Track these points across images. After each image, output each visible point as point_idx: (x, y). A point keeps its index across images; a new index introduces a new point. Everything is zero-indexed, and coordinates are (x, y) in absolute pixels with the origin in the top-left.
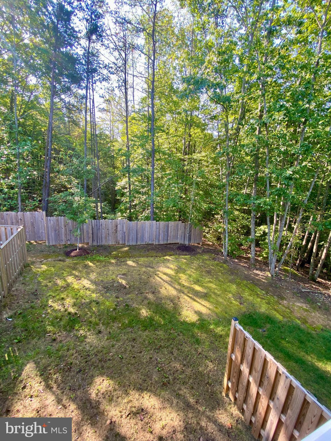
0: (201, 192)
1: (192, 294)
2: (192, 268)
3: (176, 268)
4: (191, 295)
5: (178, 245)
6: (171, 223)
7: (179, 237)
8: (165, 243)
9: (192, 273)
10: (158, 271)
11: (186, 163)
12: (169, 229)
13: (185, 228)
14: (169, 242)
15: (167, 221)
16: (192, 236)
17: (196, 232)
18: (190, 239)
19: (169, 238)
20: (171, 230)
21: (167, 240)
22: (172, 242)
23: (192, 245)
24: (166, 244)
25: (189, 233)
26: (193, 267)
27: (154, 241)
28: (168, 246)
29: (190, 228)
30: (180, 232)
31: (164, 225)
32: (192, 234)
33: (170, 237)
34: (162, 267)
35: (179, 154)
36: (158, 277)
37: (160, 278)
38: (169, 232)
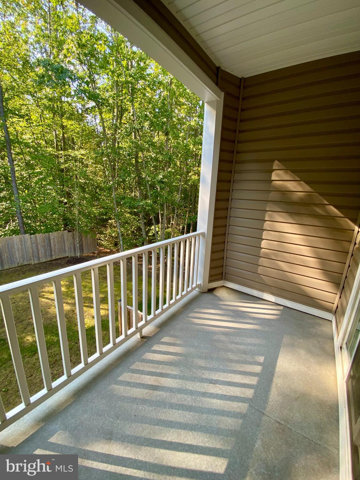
0: (87, 196)
1: (88, 303)
2: (87, 279)
3: (67, 283)
4: (87, 305)
5: (67, 259)
6: (54, 235)
7: (67, 249)
8: (49, 259)
9: (87, 284)
10: (43, 292)
11: (62, 161)
12: (52, 242)
13: (73, 238)
14: (54, 258)
15: (46, 232)
16: (84, 246)
17: (88, 240)
18: (82, 250)
19: (53, 253)
20: (54, 241)
21: (51, 256)
22: (57, 257)
23: (85, 256)
24: (50, 261)
25: (79, 242)
26: (88, 277)
27: (30, 260)
28: (54, 262)
29: (79, 237)
30: (67, 244)
31: (43, 237)
32: (84, 244)
33: (55, 251)
34: (48, 286)
35: (51, 149)
36: (44, 298)
37: (47, 298)
38: (52, 245)
